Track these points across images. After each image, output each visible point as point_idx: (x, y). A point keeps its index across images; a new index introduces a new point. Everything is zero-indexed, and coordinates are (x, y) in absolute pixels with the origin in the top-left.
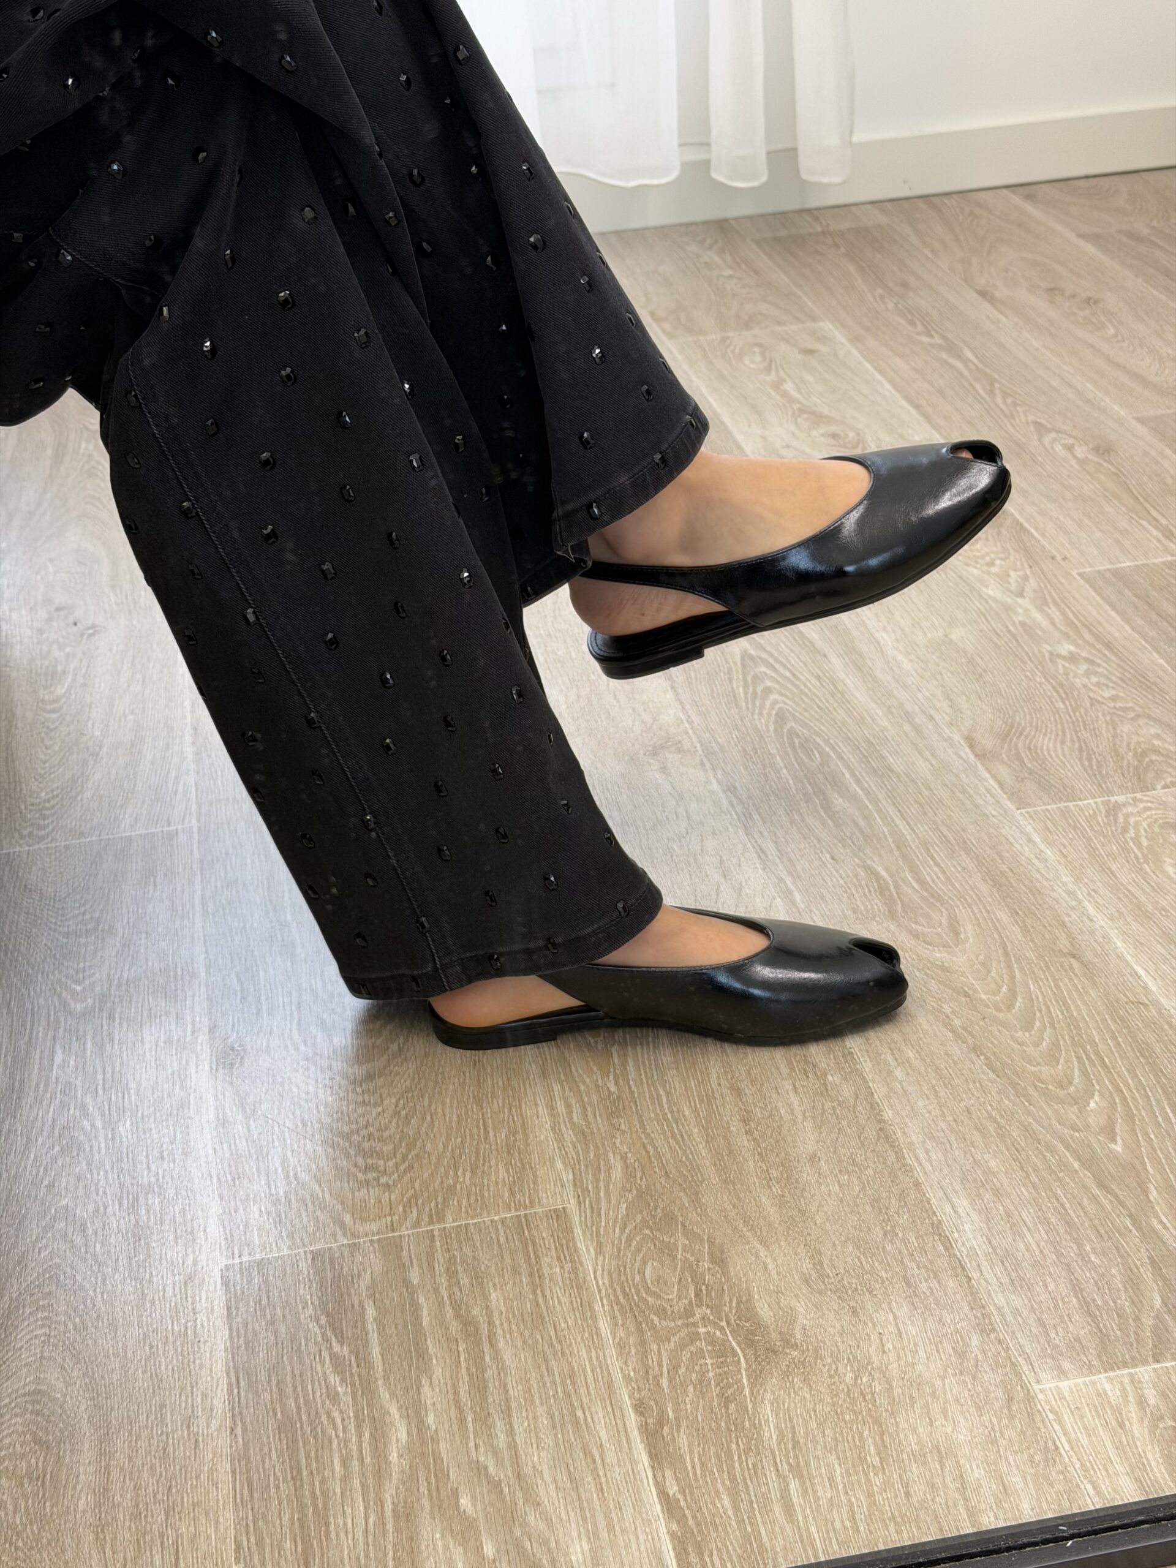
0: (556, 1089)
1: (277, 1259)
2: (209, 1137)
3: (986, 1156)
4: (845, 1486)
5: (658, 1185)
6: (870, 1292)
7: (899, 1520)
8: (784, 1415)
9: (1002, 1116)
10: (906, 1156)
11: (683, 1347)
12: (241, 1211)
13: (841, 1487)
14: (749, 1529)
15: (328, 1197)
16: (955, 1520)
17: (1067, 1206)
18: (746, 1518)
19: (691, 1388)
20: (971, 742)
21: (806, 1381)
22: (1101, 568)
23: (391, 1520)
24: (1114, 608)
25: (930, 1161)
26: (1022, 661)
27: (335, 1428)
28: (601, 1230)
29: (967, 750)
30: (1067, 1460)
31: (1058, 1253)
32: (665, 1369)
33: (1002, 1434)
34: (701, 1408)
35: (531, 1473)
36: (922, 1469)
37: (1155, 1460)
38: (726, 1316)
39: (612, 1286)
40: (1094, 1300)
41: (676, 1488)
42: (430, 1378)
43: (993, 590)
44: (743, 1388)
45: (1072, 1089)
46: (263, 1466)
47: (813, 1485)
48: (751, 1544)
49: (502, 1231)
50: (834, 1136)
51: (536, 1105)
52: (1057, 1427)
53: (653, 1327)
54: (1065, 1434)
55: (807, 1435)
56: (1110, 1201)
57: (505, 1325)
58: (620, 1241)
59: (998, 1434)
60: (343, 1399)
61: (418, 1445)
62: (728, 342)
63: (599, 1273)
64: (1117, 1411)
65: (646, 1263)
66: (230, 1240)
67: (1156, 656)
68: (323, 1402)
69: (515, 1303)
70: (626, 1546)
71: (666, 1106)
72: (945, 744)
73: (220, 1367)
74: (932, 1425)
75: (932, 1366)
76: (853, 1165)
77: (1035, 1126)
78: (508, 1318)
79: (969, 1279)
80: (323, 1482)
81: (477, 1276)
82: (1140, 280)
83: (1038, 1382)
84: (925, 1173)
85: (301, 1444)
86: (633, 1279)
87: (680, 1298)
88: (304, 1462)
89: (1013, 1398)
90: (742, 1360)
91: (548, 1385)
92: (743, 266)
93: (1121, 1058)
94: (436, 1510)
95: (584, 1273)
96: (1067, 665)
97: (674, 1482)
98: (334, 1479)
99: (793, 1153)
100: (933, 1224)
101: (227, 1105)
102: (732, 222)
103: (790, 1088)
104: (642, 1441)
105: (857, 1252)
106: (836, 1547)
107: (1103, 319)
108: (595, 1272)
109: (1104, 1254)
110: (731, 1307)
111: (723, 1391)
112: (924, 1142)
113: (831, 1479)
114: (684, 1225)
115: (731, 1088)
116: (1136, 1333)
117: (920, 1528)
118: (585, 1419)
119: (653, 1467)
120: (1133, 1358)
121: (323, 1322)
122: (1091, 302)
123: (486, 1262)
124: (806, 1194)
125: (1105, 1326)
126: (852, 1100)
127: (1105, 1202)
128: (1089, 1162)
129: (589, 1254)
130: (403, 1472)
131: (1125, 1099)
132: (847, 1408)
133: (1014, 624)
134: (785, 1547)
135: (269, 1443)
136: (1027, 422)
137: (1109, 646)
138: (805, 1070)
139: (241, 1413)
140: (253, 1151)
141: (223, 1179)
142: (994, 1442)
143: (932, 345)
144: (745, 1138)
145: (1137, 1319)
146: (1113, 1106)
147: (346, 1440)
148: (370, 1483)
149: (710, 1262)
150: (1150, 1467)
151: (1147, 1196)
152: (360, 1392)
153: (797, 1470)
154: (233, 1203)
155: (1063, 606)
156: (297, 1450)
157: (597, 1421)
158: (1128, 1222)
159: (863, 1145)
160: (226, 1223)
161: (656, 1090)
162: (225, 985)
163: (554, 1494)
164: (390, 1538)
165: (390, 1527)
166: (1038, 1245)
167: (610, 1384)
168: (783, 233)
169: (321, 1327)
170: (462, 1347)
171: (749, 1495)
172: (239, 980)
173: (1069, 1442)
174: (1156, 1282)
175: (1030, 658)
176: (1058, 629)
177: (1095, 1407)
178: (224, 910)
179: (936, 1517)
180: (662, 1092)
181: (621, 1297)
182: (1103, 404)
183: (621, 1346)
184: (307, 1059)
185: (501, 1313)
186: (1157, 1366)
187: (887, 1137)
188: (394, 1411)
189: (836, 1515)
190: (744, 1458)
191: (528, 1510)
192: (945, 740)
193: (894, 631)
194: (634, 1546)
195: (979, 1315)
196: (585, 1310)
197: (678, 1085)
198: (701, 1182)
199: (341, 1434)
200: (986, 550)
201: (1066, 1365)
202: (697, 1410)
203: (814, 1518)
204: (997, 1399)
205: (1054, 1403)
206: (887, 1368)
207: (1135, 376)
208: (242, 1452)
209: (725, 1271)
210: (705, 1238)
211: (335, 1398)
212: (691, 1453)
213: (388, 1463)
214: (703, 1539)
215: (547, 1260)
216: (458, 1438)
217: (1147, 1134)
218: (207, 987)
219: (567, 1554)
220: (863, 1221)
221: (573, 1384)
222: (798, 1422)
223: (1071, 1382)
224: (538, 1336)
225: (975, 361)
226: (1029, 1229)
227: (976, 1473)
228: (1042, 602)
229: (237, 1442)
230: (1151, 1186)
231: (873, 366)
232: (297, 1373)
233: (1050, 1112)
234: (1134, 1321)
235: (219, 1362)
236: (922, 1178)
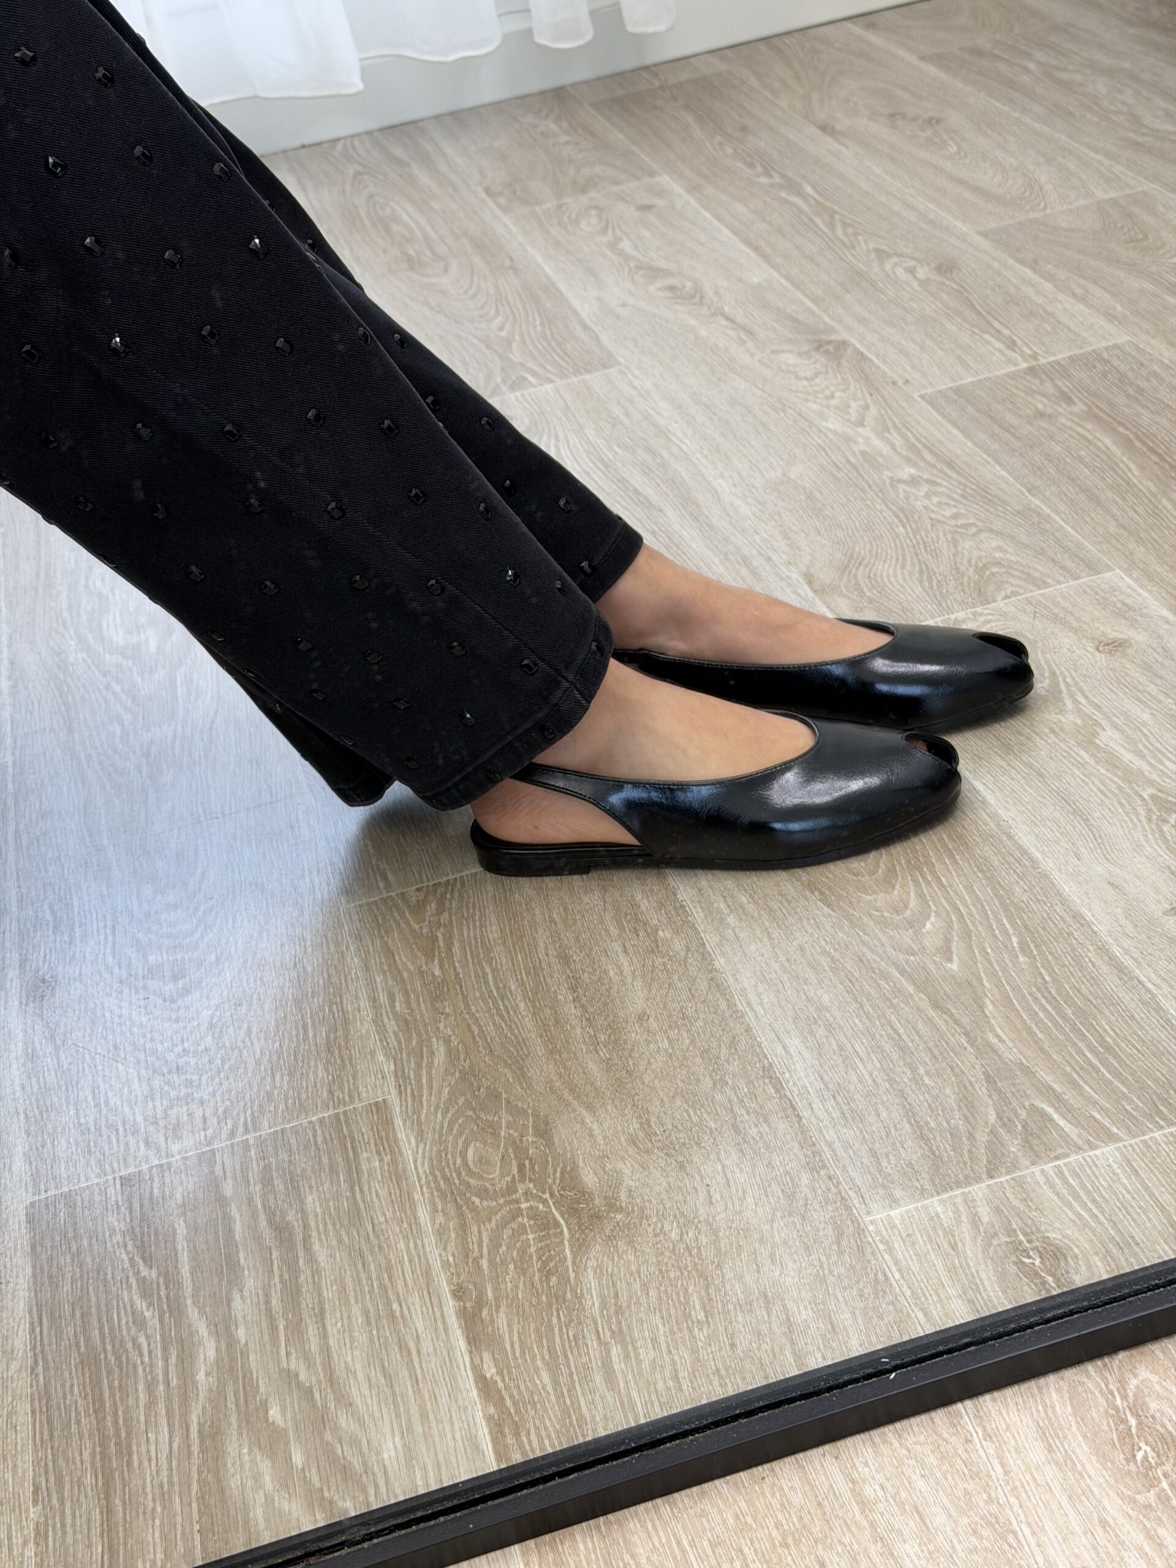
0: (378, 979)
1: (83, 1189)
2: (17, 1073)
3: (819, 992)
4: (668, 1346)
5: (482, 1064)
6: (698, 1145)
7: (723, 1372)
8: (607, 1280)
9: (836, 950)
10: (738, 1002)
11: (503, 1225)
12: (49, 1144)
13: (664, 1347)
14: (568, 1402)
15: (140, 1119)
16: (781, 1366)
17: (901, 1031)
18: (565, 1392)
19: (511, 1266)
20: (809, 579)
21: (631, 1243)
22: (945, 387)
23: (197, 1441)
24: (956, 425)
25: (762, 1004)
26: (861, 490)
27: (141, 1355)
28: (423, 1116)
29: (806, 587)
30: (897, 1290)
31: (891, 1081)
32: (485, 1250)
33: (831, 1271)
34: (521, 1285)
35: (344, 1374)
36: (748, 1318)
37: (989, 1278)
38: (550, 1188)
39: (432, 1173)
40: (927, 1123)
41: (494, 1370)
42: (242, 1291)
43: (833, 424)
44: (565, 1259)
45: (908, 913)
46: (65, 1403)
47: (635, 1349)
48: (570, 1417)
49: (319, 1132)
50: (664, 992)
51: (357, 998)
52: (887, 1257)
53: (474, 1209)
54: (896, 1263)
55: (631, 1297)
56: (945, 1021)
57: (321, 1226)
58: (442, 1127)
59: (827, 1272)
60: (150, 1324)
61: (226, 1360)
62: (564, 208)
63: (419, 1161)
64: (949, 1233)
65: (468, 1145)
66: (36, 1177)
67: (998, 468)
68: (129, 1330)
69: (331, 1204)
70: (440, 1436)
71: (491, 983)
72: (783, 584)
73: (21, 1308)
74: (759, 1272)
75: (760, 1211)
76: (683, 1019)
77: (869, 955)
78: (324, 1219)
79: (800, 1118)
80: (127, 1411)
81: (292, 1178)
82: (982, 94)
83: (869, 1213)
84: (757, 1017)
85: (104, 1374)
86: (455, 1163)
87: (502, 1176)
88: (107, 1394)
89: (843, 1233)
90: (565, 1230)
91: (364, 1282)
92: (580, 130)
93: (958, 876)
94: (244, 1425)
95: (403, 1162)
96: (908, 489)
97: (492, 1364)
98: (138, 1407)
99: (622, 1014)
100: (764, 1067)
101: (36, 1039)
102: (569, 89)
103: (620, 950)
104: (460, 1327)
105: (685, 1106)
106: (657, 1409)
107: (946, 137)
108: (415, 1161)
109: (939, 1075)
110: (554, 1181)
111: (545, 1264)
112: (756, 986)
113: (654, 1340)
114: (508, 1102)
115: (559, 957)
116: (969, 1151)
117: (745, 1378)
118: (402, 1312)
119: (471, 1352)
120: (967, 1177)
121: (130, 1248)
122: (934, 121)
123: (303, 1165)
124: (636, 1055)
125: (938, 1147)
126: (683, 954)
127: (940, 1023)
128: (925, 984)
129: (409, 1143)
130: (211, 1390)
131: (962, 916)
132: (673, 1265)
133: (854, 453)
134: (605, 1416)
135: (71, 1378)
136: (868, 251)
137: (950, 465)
138: (635, 929)
139: (43, 1351)
140: (62, 1083)
141: (31, 1114)
142: (823, 1280)
143: (771, 185)
144: (572, 1006)
145: (971, 1137)
146: (949, 925)
147: (151, 1365)
148: (176, 1406)
149: (535, 1135)
150: (984, 1286)
151: (983, 1011)
152: (167, 1315)
153: (619, 1336)
154: (40, 1138)
155: (904, 430)
156: (100, 1382)
157: (413, 1311)
158: (963, 1040)
159: (693, 996)
160: (33, 1159)
161: (482, 969)
162: (37, 917)
163: (367, 1392)
164: (195, 1460)
165: (195, 1449)
166: (870, 1074)
167: (428, 1273)
168: (620, 93)
169: (128, 1253)
170: (275, 1254)
171: (569, 1367)
172: (53, 912)
173: (900, 1271)
174: (990, 1096)
175: (870, 487)
176: (900, 454)
177: (928, 1232)
178: (38, 841)
179: (762, 1365)
180: (488, 970)
181: (442, 1183)
182: (945, 223)
183: (441, 1233)
184: (121, 982)
185: (316, 1216)
186: (991, 1182)
187: (718, 986)
188: (202, 1329)
189: (658, 1376)
190: (565, 1330)
191: (339, 1412)
192: (782, 579)
193: (731, 477)
194: (449, 1436)
195: (809, 1153)
196: (405, 1202)
197: (504, 961)
198: (527, 1056)
199: (146, 1359)
200: (825, 383)
201: (898, 1193)
202: (517, 1287)
203: (636, 1382)
204: (826, 1236)
205: (884, 1232)
206: (714, 1219)
207: (977, 190)
208: (43, 1393)
209: (550, 1143)
210: (530, 1111)
211: (140, 1323)
212: (511, 1332)
213: (195, 1383)
214: (521, 1419)
215: (365, 1155)
216: (268, 1347)
217: (983, 949)
218: (19, 921)
219: (378, 1453)
220: (693, 1073)
221: (390, 1277)
222: (621, 1286)
223: (903, 1209)
224: (355, 1234)
225: (816, 196)
226: (862, 1060)
227: (803, 1314)
228: (882, 430)
229: (37, 1382)
230: (988, 1002)
231: (714, 215)
232: (103, 1302)
233: (884, 939)
234: (968, 1139)
235: (22, 1302)
236: (753, 1023)
